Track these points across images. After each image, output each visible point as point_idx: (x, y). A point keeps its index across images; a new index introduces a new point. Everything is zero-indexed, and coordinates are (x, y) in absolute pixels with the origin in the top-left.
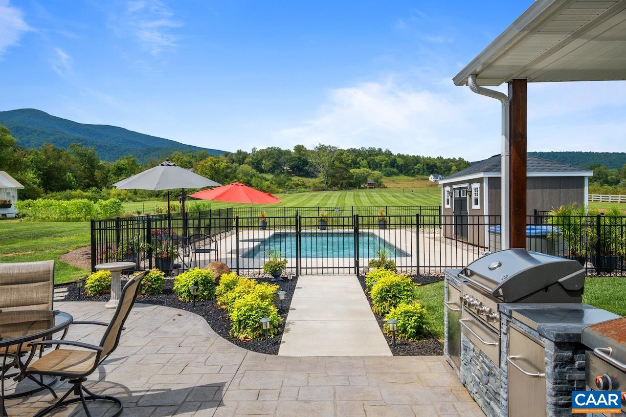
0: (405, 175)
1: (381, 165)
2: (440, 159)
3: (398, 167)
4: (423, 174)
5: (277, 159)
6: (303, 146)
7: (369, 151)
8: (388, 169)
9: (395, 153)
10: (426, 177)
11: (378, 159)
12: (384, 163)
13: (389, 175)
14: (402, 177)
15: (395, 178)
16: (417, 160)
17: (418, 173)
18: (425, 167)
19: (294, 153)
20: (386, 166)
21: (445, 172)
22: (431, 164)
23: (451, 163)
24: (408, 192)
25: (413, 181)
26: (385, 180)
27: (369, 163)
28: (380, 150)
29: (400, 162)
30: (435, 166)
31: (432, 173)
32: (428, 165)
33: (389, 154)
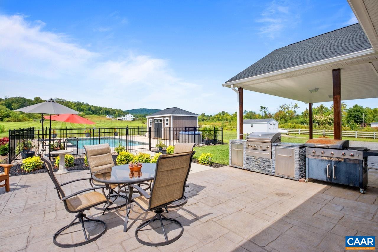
0: (95, 114)
1: (83, 110)
2: (111, 109)
3: (92, 111)
4: (103, 115)
5: (23, 103)
6: (40, 98)
7: (77, 103)
8: (87, 111)
9: (90, 105)
10: (105, 116)
11: (82, 107)
12: (85, 109)
13: (87, 114)
14: (94, 115)
15: (90, 116)
16: (101, 108)
17: (101, 114)
18: (105, 111)
19: (34, 101)
20: (86, 110)
21: (113, 114)
22: (107, 110)
23: (115, 111)
24: (103, 122)
25: (99, 117)
26: (86, 116)
27: (77, 108)
28: (83, 103)
29: (93, 109)
30: (109, 111)
31: (107, 114)
32: (106, 111)
33: (88, 105)
